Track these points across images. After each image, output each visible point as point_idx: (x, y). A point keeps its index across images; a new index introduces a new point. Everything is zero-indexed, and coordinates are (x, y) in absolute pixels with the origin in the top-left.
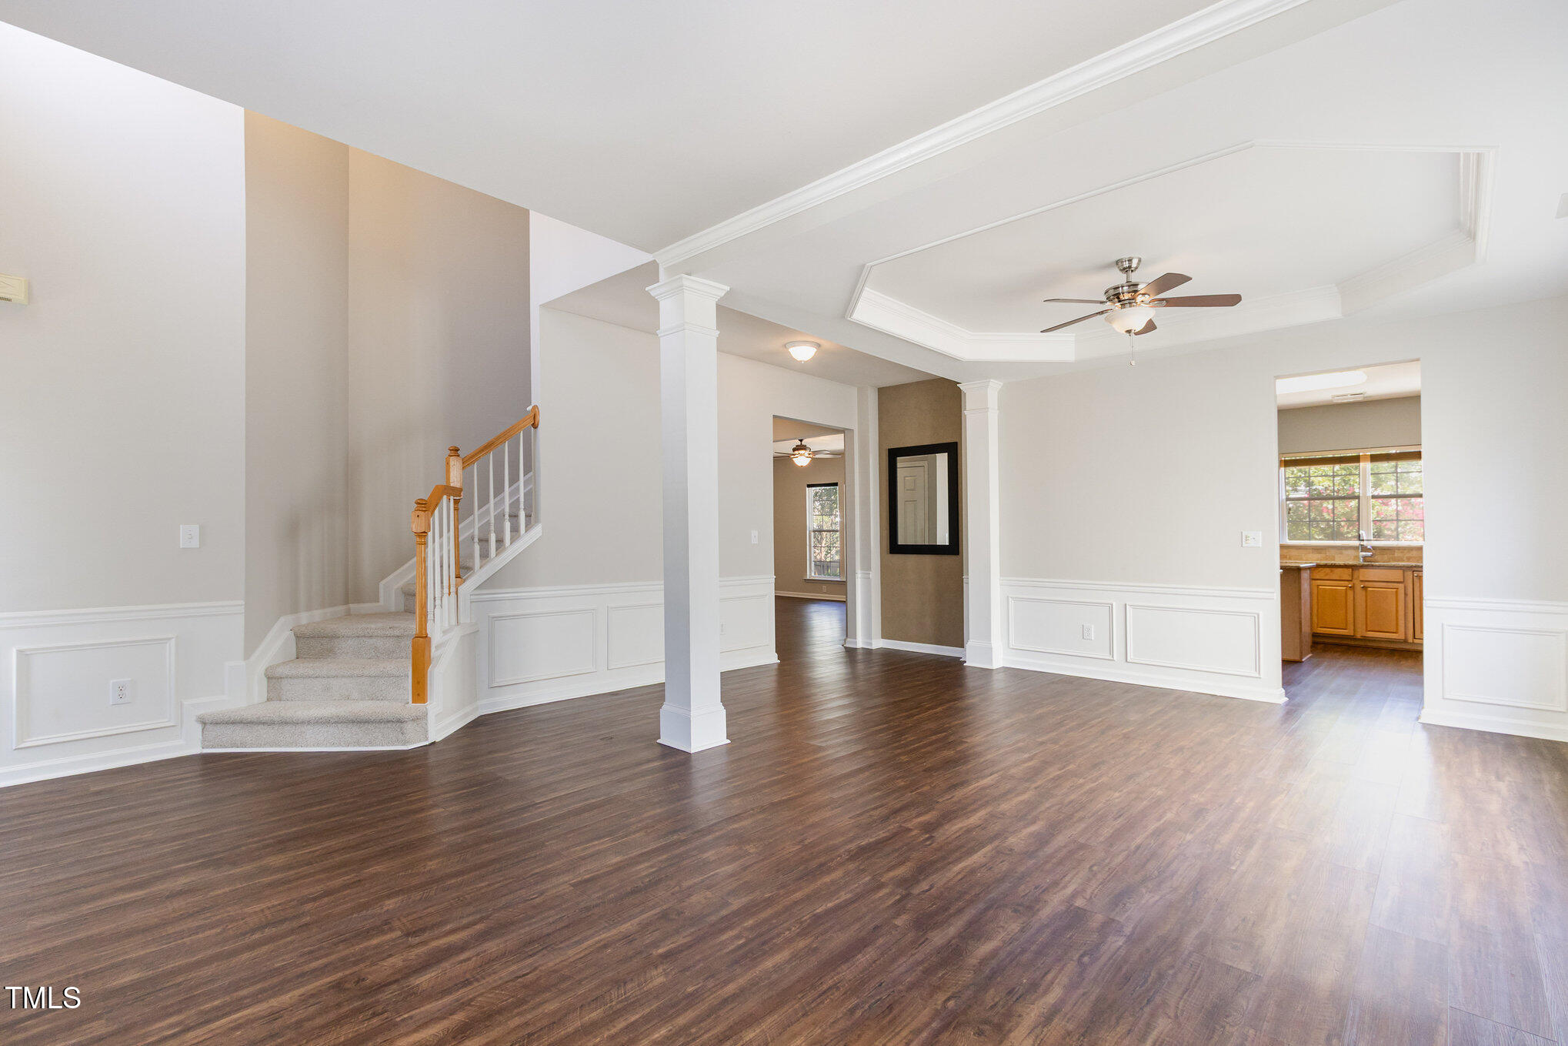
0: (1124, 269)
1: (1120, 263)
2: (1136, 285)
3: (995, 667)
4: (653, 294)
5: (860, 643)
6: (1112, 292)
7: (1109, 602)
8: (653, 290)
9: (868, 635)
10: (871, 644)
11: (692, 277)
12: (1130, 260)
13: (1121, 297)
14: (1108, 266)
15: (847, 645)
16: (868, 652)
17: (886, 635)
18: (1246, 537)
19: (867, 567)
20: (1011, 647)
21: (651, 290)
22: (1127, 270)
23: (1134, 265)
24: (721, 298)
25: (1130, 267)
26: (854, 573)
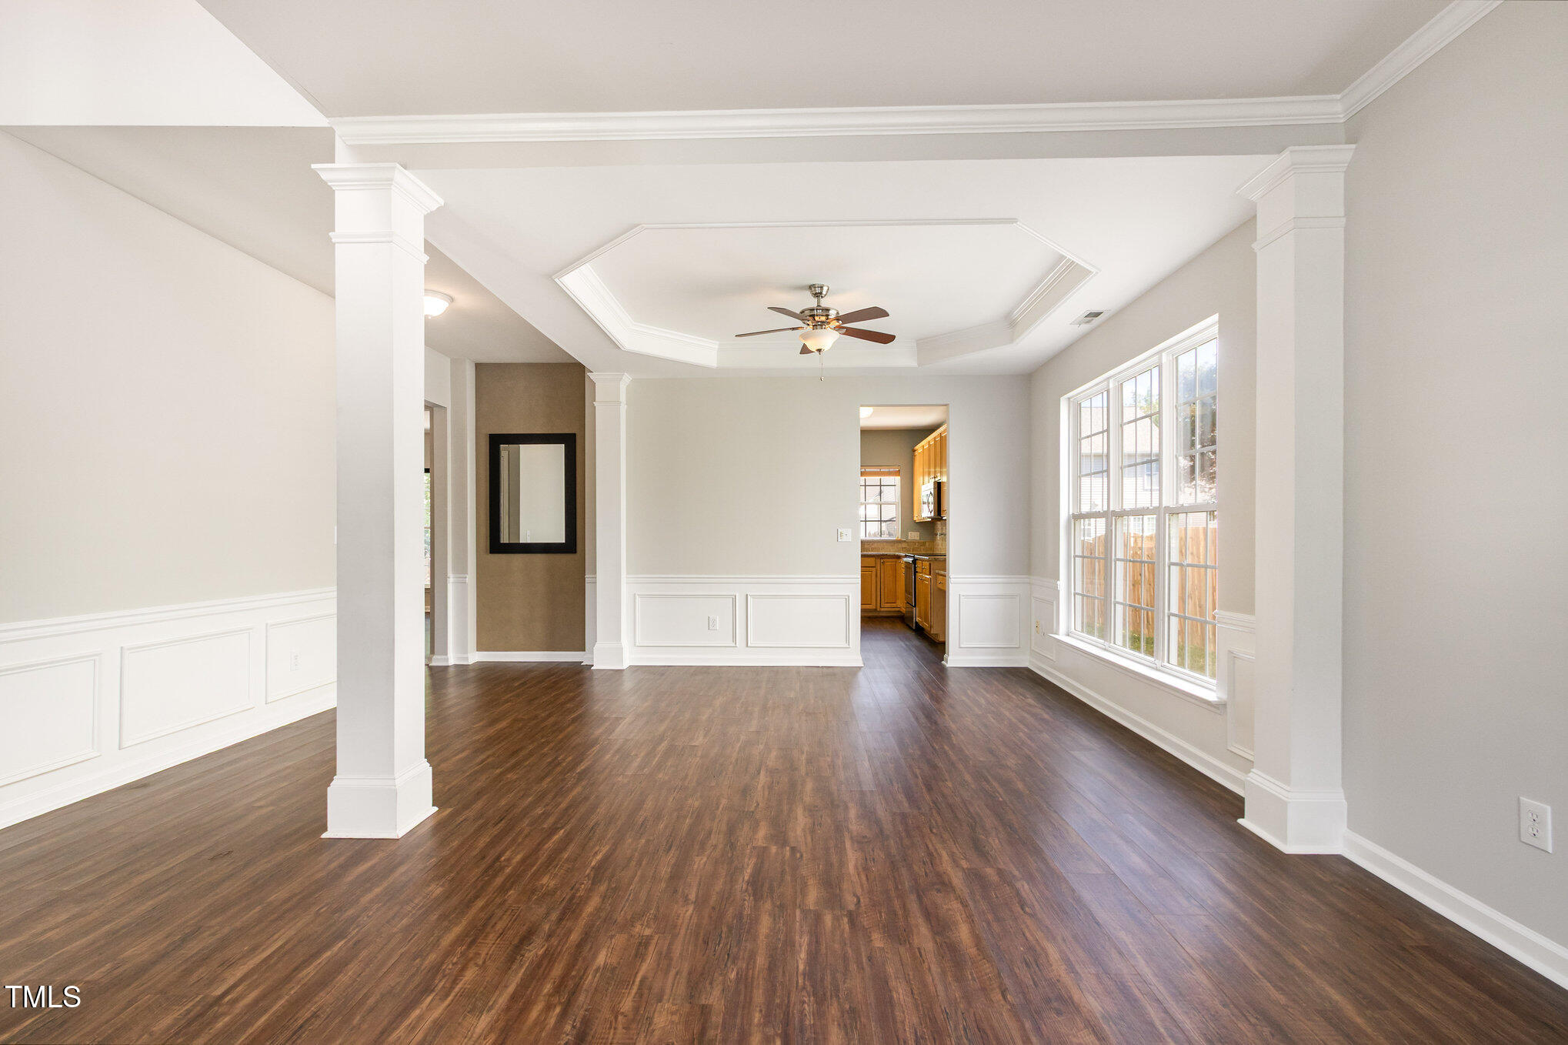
0: (816, 294)
1: (813, 289)
2: (828, 310)
3: (625, 666)
4: (324, 176)
5: (452, 659)
6: (807, 313)
7: (732, 593)
8: (323, 170)
9: (462, 648)
10: (467, 659)
11: (406, 172)
12: (822, 287)
13: (817, 318)
14: (801, 288)
15: (433, 664)
16: (462, 669)
17: (481, 647)
18: (841, 533)
19: (461, 569)
20: (637, 644)
21: (320, 169)
22: (818, 295)
23: (824, 293)
24: (431, 212)
25: (821, 293)
26: (446, 577)
